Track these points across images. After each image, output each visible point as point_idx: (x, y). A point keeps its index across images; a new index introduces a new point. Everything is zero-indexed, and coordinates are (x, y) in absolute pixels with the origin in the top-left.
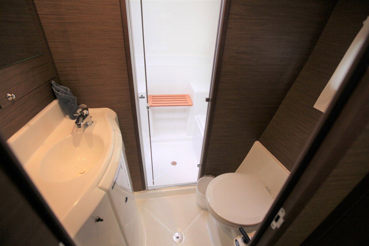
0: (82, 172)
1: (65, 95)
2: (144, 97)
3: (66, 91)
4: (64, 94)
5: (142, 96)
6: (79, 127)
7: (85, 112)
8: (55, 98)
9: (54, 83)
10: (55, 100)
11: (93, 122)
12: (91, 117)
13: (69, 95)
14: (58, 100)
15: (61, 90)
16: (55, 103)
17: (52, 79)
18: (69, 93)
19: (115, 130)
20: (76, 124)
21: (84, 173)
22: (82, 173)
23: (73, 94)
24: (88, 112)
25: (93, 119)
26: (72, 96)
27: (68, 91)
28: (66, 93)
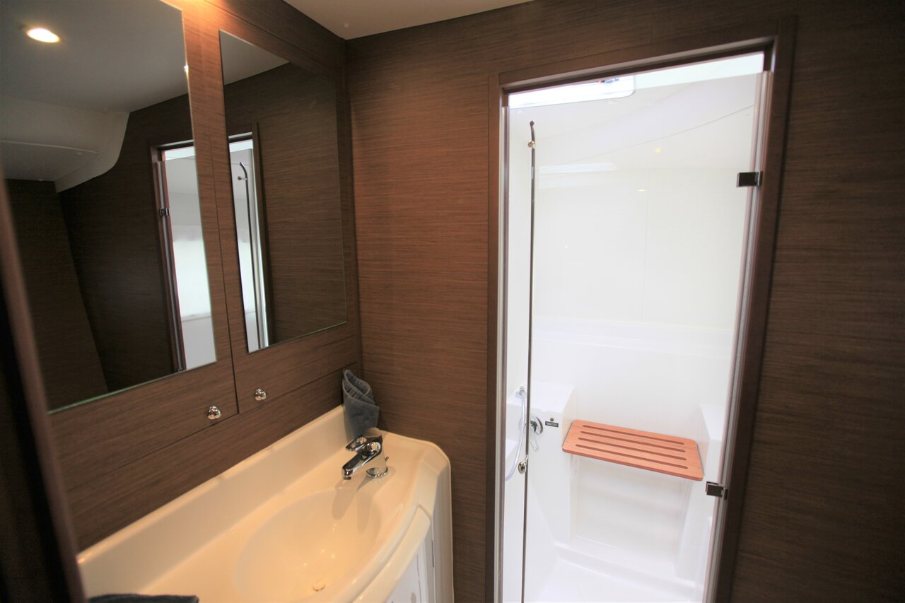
0: (318, 586)
1: (357, 400)
2: (557, 425)
3: (361, 393)
4: (356, 398)
5: (552, 420)
6: (345, 479)
7: (375, 446)
8: (342, 402)
9: (347, 375)
10: (340, 406)
11: (386, 471)
12: (386, 459)
13: (367, 402)
14: (344, 407)
15: (355, 389)
16: (339, 410)
17: (346, 367)
18: (367, 397)
19: (420, 506)
20: (343, 471)
21: (322, 589)
22: (317, 590)
23: (374, 400)
24: (381, 447)
25: (388, 464)
26: (371, 405)
27: (368, 392)
28: (360, 398)
